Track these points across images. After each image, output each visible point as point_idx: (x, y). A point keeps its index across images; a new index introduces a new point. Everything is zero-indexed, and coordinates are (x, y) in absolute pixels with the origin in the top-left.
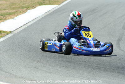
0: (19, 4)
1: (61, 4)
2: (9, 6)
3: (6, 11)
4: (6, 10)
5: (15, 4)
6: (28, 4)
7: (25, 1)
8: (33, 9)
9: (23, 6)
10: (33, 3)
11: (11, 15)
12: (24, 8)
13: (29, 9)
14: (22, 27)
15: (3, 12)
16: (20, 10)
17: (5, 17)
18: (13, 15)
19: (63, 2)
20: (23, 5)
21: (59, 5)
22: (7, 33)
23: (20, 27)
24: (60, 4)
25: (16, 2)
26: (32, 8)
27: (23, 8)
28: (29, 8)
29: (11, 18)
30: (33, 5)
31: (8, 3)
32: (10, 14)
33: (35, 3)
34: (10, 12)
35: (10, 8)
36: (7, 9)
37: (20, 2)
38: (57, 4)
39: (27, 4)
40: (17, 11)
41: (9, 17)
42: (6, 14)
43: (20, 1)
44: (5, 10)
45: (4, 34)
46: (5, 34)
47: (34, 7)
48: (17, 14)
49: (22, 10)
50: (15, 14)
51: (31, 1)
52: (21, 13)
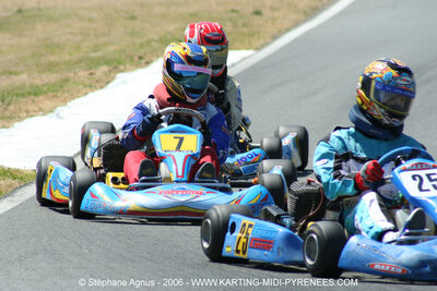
0: (78, 48)
1: (267, 44)
3: (15, 78)
4: (16, 74)
5: (60, 47)
6: (117, 47)
7: (103, 34)
8: (142, 67)
9: (93, 55)
10: (140, 41)
11: (41, 97)
12: (99, 65)
13: (122, 67)
15: (2, 83)
16: (83, 74)
17: (11, 108)
18: (48, 99)
19: (275, 38)
20: (94, 51)
21: (257, 49)
22: (21, 178)
24: (262, 47)
25: (63, 38)
26: (138, 66)
27: (92, 64)
28: (120, 63)
29: (40, 109)
30: (142, 52)
31: (25, 41)
32: (36, 95)
33: (149, 42)
34: (37, 82)
35: (37, 66)
36: (22, 72)
37: (79, 38)
38: (250, 43)
39: (111, 48)
40: (66, 80)
41: (31, 108)
42: (17, 95)
43: (82, 34)
44: (11, 73)
45: (10, 181)
46: (16, 183)
47: (147, 59)
48: (68, 91)
49: (91, 74)
50: (57, 91)
51: (133, 34)
52: (85, 86)
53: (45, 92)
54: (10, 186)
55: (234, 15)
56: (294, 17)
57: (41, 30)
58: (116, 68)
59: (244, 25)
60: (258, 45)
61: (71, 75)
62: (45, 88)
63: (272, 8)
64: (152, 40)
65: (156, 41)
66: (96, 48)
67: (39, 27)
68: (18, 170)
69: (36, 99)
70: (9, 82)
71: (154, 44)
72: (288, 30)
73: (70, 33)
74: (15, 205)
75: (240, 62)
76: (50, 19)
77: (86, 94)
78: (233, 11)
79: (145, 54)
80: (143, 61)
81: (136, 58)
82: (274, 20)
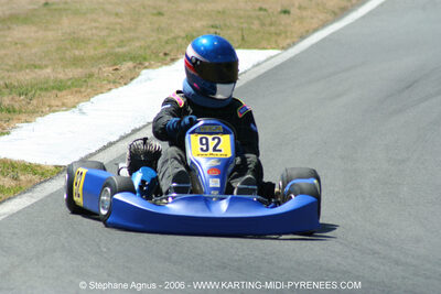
0: (103, 43)
1: (294, 44)
2: (58, 49)
4: (40, 67)
5: (85, 41)
6: (142, 43)
7: (129, 30)
8: (166, 64)
9: (118, 50)
10: (165, 38)
11: (64, 92)
12: (125, 60)
13: (147, 64)
14: (113, 149)
15: (26, 77)
16: (107, 70)
17: (34, 102)
18: (72, 94)
19: (302, 38)
20: (119, 47)
21: (284, 49)
22: (41, 174)
23: (105, 148)
24: (289, 46)
25: (90, 32)
27: (117, 59)
28: (145, 59)
29: (63, 105)
30: (168, 49)
31: (50, 35)
32: (59, 90)
33: (175, 38)
34: (61, 76)
35: (61, 59)
36: (46, 66)
37: (104, 33)
38: (277, 43)
39: (138, 44)
40: (91, 75)
41: (53, 102)
42: (41, 89)
44: (35, 67)
45: (30, 176)
46: (36, 178)
47: (172, 56)
48: (92, 86)
49: (116, 69)
50: (81, 86)
51: (159, 30)
52: (109, 82)
53: (69, 87)
54: (31, 181)
55: (262, 13)
56: (322, 16)
57: (67, 24)
58: (140, 64)
59: (271, 25)
60: (285, 44)
61: (95, 70)
62: (69, 83)
63: (300, 8)
64: (179, 37)
65: (183, 38)
66: (121, 44)
67: (65, 21)
68: (39, 166)
69: (59, 94)
70: (34, 75)
71: (180, 40)
72: (315, 30)
73: (96, 28)
74: (34, 201)
75: (265, 61)
76: (76, 13)
77: (110, 89)
78: (261, 9)
79: (171, 51)
80: (168, 58)
81: (161, 54)
82: (301, 19)
